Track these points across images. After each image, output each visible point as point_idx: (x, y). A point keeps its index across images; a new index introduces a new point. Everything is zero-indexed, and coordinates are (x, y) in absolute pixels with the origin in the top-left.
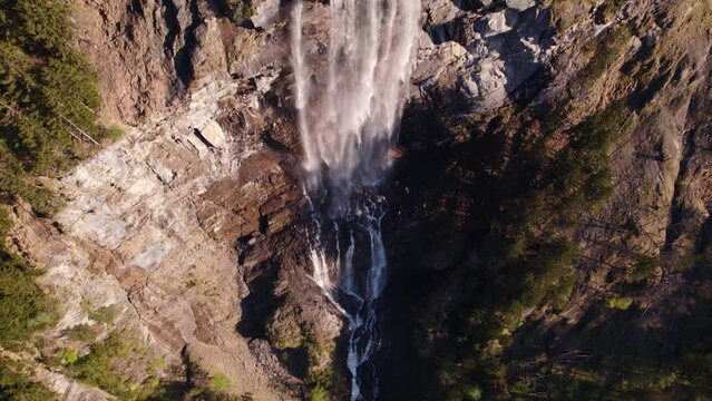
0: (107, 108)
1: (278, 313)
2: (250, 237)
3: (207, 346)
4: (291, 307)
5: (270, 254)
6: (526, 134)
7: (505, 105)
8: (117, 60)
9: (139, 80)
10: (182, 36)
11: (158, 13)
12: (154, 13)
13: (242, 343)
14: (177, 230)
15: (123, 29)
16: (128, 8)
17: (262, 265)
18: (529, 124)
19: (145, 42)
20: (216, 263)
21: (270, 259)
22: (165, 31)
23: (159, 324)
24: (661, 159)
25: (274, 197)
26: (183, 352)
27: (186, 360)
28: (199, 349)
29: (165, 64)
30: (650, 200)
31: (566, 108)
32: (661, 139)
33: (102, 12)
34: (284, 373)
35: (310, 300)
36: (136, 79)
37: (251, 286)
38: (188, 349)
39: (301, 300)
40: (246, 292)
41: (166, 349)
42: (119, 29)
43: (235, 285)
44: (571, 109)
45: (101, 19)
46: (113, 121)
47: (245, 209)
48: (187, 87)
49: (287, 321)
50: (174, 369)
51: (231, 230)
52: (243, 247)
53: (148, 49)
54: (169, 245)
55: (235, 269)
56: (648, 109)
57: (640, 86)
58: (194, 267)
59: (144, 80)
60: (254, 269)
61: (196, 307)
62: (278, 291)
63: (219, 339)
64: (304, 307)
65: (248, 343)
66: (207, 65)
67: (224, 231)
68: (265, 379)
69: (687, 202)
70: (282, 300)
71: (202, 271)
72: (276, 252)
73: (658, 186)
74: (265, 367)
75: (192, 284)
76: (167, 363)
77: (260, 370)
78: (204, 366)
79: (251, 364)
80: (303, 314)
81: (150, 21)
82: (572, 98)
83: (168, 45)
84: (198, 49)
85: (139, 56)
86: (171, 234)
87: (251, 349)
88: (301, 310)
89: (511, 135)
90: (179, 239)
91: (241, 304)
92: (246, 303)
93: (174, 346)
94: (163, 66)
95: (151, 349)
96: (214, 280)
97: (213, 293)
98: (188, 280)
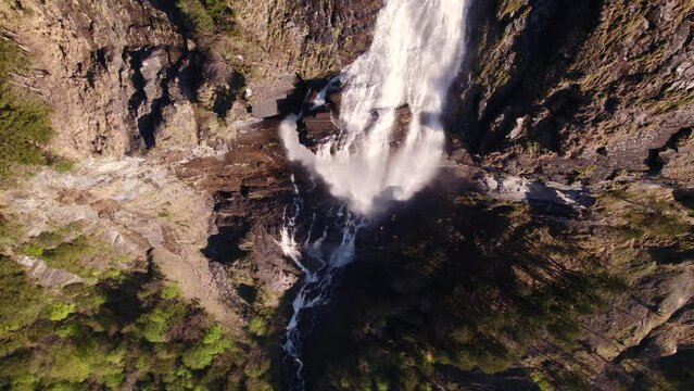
0: (61, 136)
1: (236, 263)
2: (228, 195)
3: (172, 254)
4: (249, 264)
5: (244, 214)
6: (531, 231)
7: (522, 202)
8: (76, 97)
9: (98, 124)
10: (149, 104)
11: (125, 74)
12: (120, 71)
13: (205, 261)
14: (154, 179)
15: (84, 73)
16: (92, 54)
17: (236, 219)
18: (538, 226)
19: (108, 93)
20: (192, 204)
21: (244, 219)
22: (131, 91)
23: (129, 232)
24: (654, 310)
25: (260, 176)
26: (149, 252)
27: (150, 259)
28: (162, 256)
29: (128, 120)
30: (618, 335)
31: (581, 237)
32: (666, 295)
33: (61, 48)
34: (234, 293)
35: (269, 263)
36: (95, 122)
37: (220, 229)
38: (153, 252)
39: (261, 261)
40: (215, 231)
41: (133, 248)
42: (80, 70)
43: (206, 225)
44: (586, 239)
45: (60, 52)
46: (67, 149)
47: (228, 177)
48: (148, 148)
49: (242, 272)
50: (138, 263)
51: (211, 186)
52: (221, 199)
53: (111, 101)
54: (144, 189)
55: (209, 213)
56: (671, 267)
57: (676, 246)
58: (168, 203)
59: (103, 126)
60: (227, 218)
61: (165, 230)
62: (242, 247)
63: (182, 253)
64: (261, 268)
65: (210, 262)
66: (171, 140)
67: (204, 186)
68: (216, 293)
69: (660, 338)
70: (244, 254)
71: (175, 208)
72: (250, 214)
73: (635, 328)
74: (219, 285)
75: (163, 215)
76: (132, 258)
77: (214, 284)
78: (164, 270)
79: (206, 278)
80: (259, 273)
81: (115, 78)
82: (592, 234)
83: (134, 104)
84: (162, 126)
85: (101, 103)
86: (149, 181)
87: (211, 267)
88: (256, 270)
89: (515, 225)
90: (156, 186)
91: (209, 239)
92: (212, 239)
93: (141, 246)
94: (125, 122)
95: (117, 249)
96: (187, 216)
97: (183, 225)
98: (162, 211)
